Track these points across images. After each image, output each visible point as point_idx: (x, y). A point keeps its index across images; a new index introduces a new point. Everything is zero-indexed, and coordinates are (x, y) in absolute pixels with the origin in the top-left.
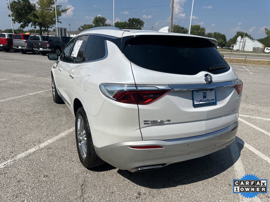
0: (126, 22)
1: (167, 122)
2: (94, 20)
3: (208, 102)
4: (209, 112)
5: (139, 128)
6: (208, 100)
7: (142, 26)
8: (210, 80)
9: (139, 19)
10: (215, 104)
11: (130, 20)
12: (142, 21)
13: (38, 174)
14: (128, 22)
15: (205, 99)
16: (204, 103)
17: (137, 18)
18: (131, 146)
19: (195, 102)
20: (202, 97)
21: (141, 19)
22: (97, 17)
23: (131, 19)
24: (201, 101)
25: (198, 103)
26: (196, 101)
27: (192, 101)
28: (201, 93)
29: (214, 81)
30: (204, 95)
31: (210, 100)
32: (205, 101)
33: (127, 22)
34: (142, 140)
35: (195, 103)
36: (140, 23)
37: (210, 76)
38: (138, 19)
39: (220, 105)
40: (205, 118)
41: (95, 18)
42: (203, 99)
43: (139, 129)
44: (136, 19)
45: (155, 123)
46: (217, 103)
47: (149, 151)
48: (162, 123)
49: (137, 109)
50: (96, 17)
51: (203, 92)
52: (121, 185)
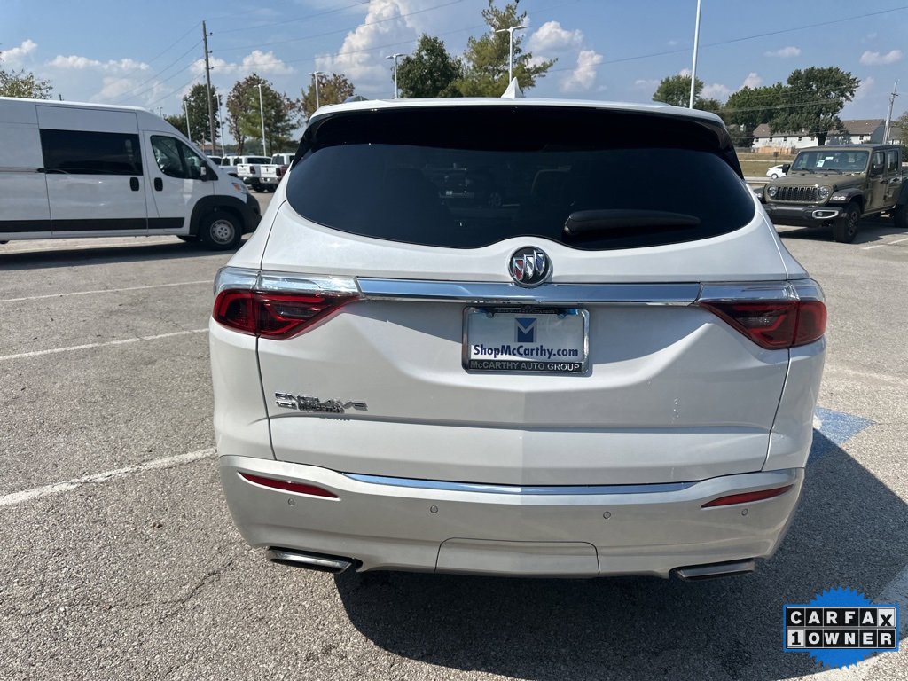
0: (780, 85)
1: (351, 411)
2: (660, 88)
3: (544, 358)
5: (265, 416)
6: (542, 351)
7: (848, 94)
9: (837, 70)
10: (582, 370)
11: (796, 78)
12: (848, 75)
14: (790, 86)
15: (527, 345)
16: (521, 362)
17: (826, 67)
18: (244, 472)
19: (473, 351)
20: (513, 334)
21: (844, 70)
22: (671, 79)
23: (803, 71)
24: (506, 350)
25: (491, 357)
26: (479, 349)
27: (461, 345)
28: (509, 322)
30: (522, 329)
31: (554, 352)
32: (528, 352)
33: (785, 84)
34: (276, 460)
35: (473, 357)
36: (838, 83)
37: (540, 251)
38: (830, 70)
39: (605, 377)
41: (663, 83)
42: (514, 345)
43: (267, 421)
44: (821, 71)
45: (310, 407)
46: (595, 366)
47: (291, 501)
49: (252, 351)
50: (668, 80)
51: (520, 316)
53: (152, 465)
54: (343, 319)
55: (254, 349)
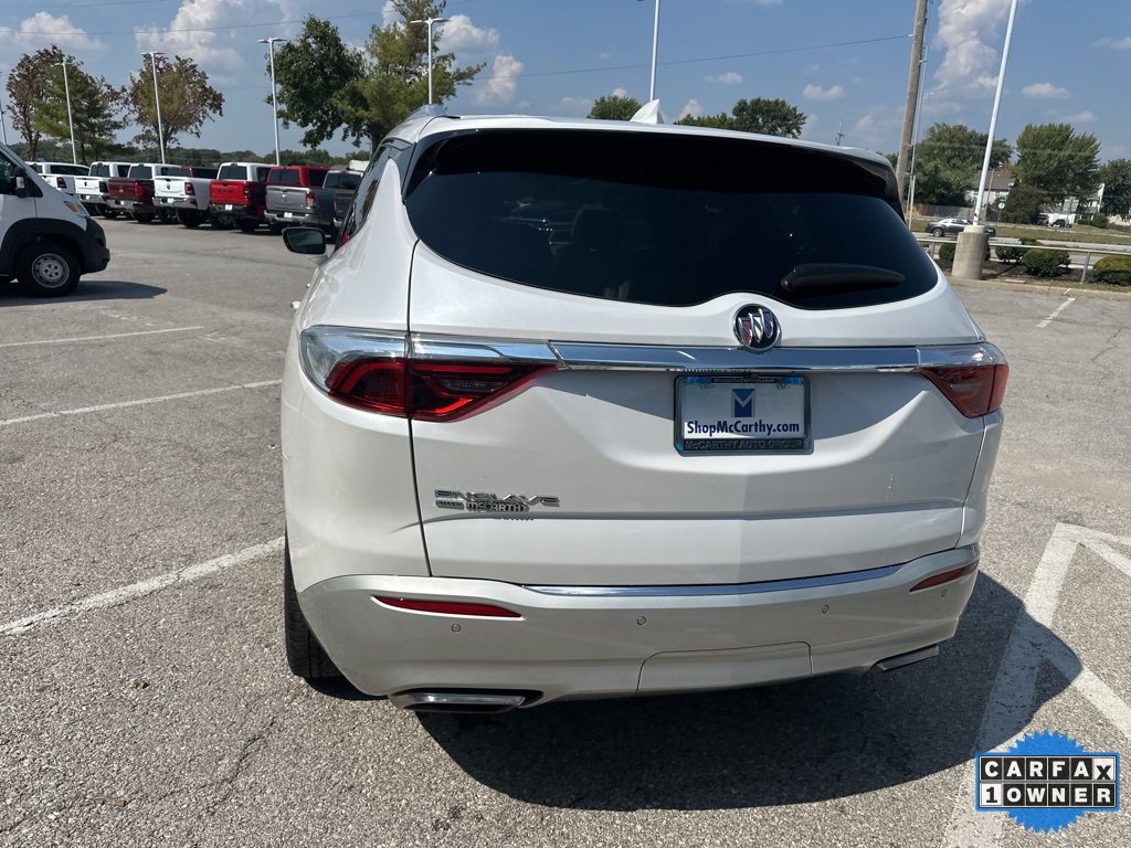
0: (724, 115)
1: (539, 508)
2: (594, 109)
3: (764, 435)
4: (755, 480)
5: (417, 520)
6: (760, 426)
7: (795, 131)
8: (759, 334)
9: (784, 103)
10: (799, 446)
11: (741, 108)
12: (795, 109)
13: (121, 671)
14: (735, 118)
15: (745, 421)
16: (739, 440)
17: (772, 99)
18: (382, 595)
19: (687, 429)
20: (729, 408)
21: (791, 104)
22: (606, 99)
23: (748, 102)
24: (722, 427)
25: (706, 436)
26: (693, 426)
27: (672, 422)
28: (725, 394)
29: (786, 340)
30: (740, 401)
31: (775, 427)
32: (746, 429)
33: (730, 115)
34: (431, 576)
35: (687, 436)
36: (784, 118)
37: (767, 312)
38: (777, 102)
39: (828, 454)
40: (739, 508)
41: (597, 103)
42: (731, 421)
43: (419, 526)
44: (768, 103)
45: (484, 506)
46: (817, 443)
47: (456, 627)
48: (515, 508)
49: (405, 437)
50: (603, 100)
51: (737, 386)
52: (403, 763)
53: (90, 602)
54: (535, 395)
55: (407, 434)
